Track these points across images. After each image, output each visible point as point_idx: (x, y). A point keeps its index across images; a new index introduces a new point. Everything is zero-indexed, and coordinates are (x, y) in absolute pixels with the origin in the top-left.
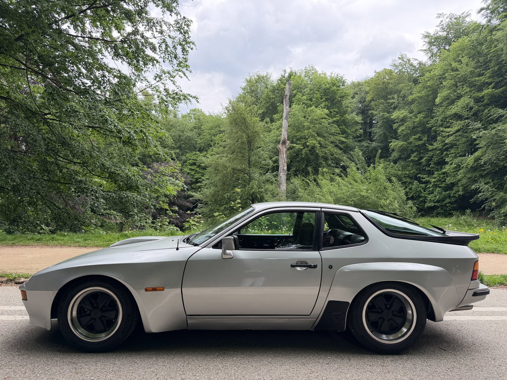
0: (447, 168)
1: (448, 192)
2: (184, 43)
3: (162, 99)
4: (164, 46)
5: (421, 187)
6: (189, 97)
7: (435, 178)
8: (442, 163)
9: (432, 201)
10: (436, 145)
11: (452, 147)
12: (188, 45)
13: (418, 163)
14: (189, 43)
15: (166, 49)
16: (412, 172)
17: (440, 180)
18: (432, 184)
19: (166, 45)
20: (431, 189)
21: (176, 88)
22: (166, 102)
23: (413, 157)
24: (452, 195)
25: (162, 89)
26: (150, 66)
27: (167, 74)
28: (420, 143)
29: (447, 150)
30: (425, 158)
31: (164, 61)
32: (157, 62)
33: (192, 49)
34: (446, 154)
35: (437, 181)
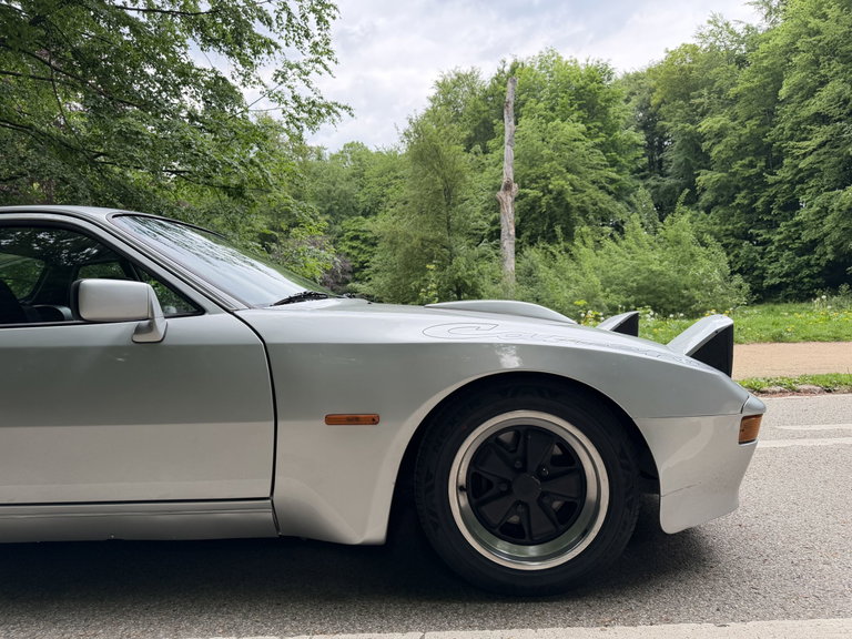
0: (801, 215)
1: (806, 257)
2: (319, 8)
3: (290, 115)
4: (284, 15)
5: (756, 251)
6: (336, 109)
7: (781, 233)
8: (793, 206)
9: (775, 276)
10: (782, 174)
11: (811, 175)
12: (328, 11)
13: (749, 209)
14: (328, 7)
15: (289, 20)
16: (739, 225)
17: (790, 237)
18: (776, 244)
19: (289, 13)
20: (773, 254)
21: (311, 94)
22: (298, 120)
23: (740, 199)
24: (813, 262)
25: (288, 97)
26: (264, 55)
27: (295, 70)
28: (752, 171)
29: (801, 181)
30: (762, 199)
31: (287, 44)
32: (276, 47)
33: (334, 18)
34: (801, 189)
35: (784, 239)
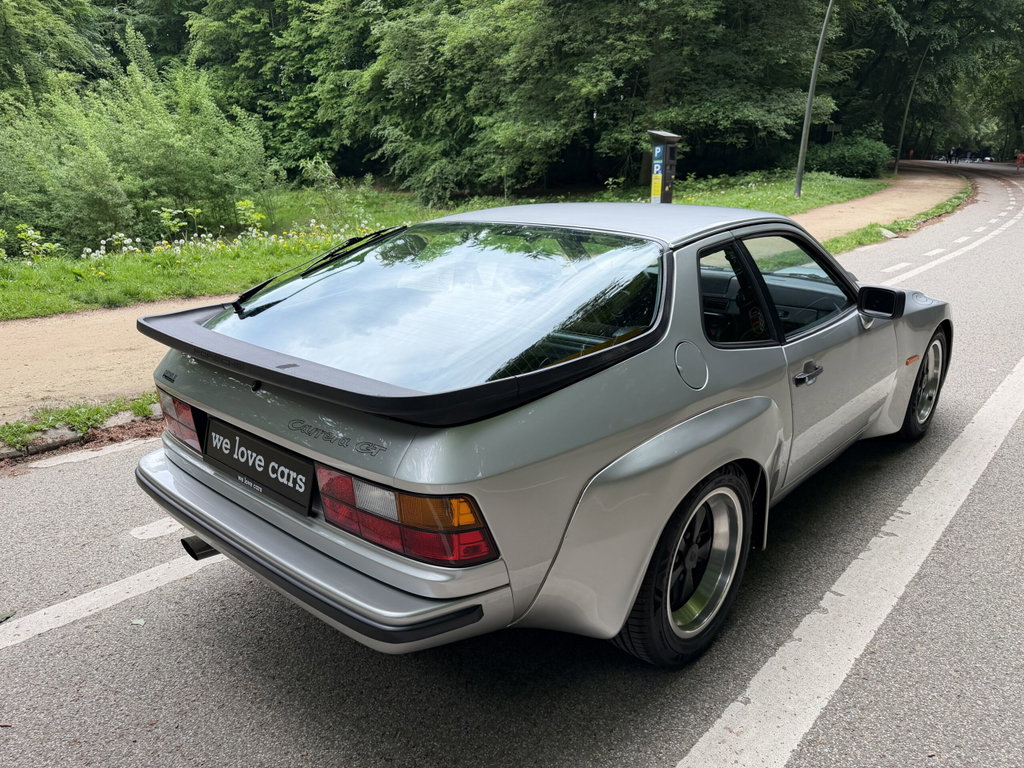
0: (318, 90)
1: (319, 139)
5: (267, 128)
7: (292, 109)
8: (304, 79)
9: (290, 158)
10: (289, 37)
11: (319, 45)
13: (254, 73)
16: (245, 92)
17: (302, 114)
18: (288, 121)
20: (286, 132)
23: (244, 58)
24: (326, 146)
28: (257, 27)
29: (310, 49)
30: (269, 65)
34: (311, 60)
35: (296, 116)
